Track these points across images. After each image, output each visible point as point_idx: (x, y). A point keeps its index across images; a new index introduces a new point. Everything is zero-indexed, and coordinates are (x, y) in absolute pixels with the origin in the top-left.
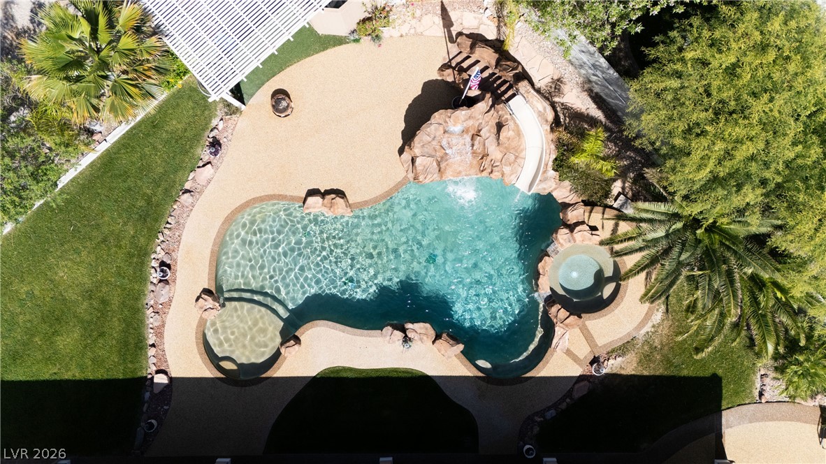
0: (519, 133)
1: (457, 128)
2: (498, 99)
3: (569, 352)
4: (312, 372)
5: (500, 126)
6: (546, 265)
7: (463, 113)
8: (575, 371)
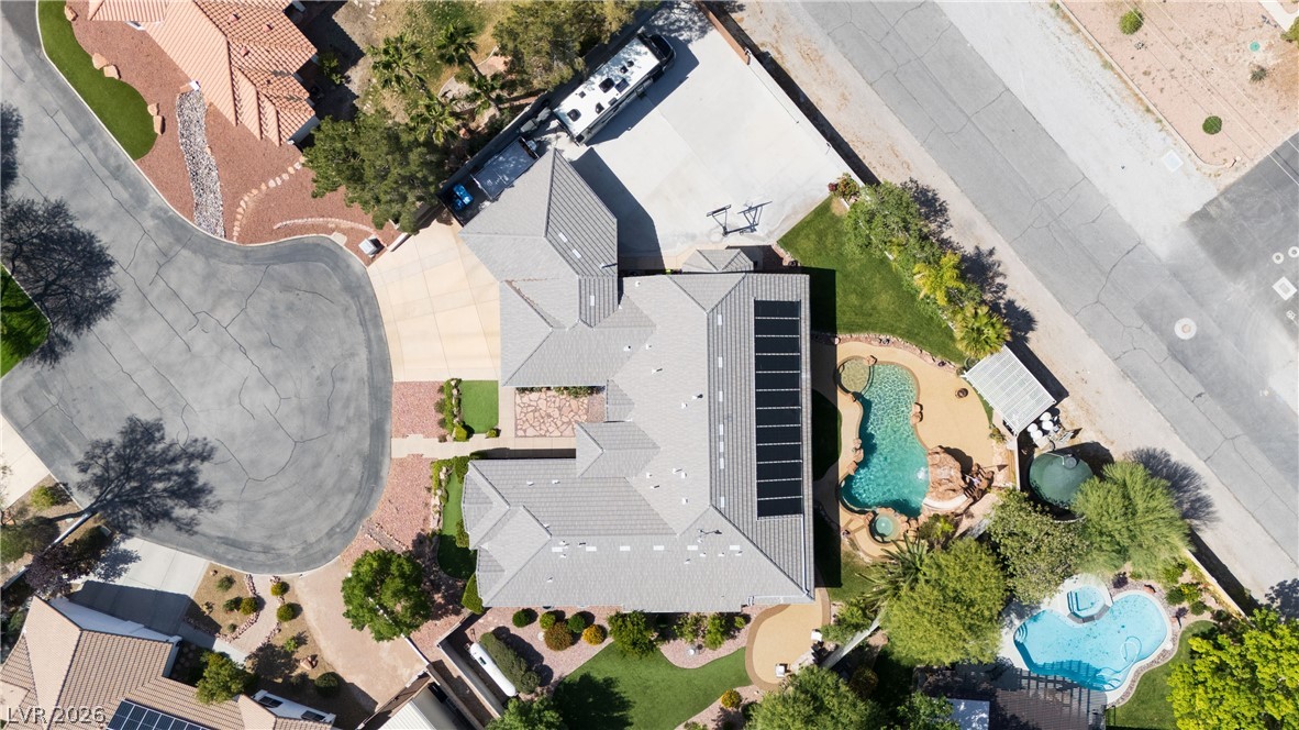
0: (951, 498)
1: (952, 473)
2: (965, 489)
3: (851, 521)
4: (840, 407)
5: (954, 490)
6: (890, 511)
7: (959, 475)
8: (842, 524)
